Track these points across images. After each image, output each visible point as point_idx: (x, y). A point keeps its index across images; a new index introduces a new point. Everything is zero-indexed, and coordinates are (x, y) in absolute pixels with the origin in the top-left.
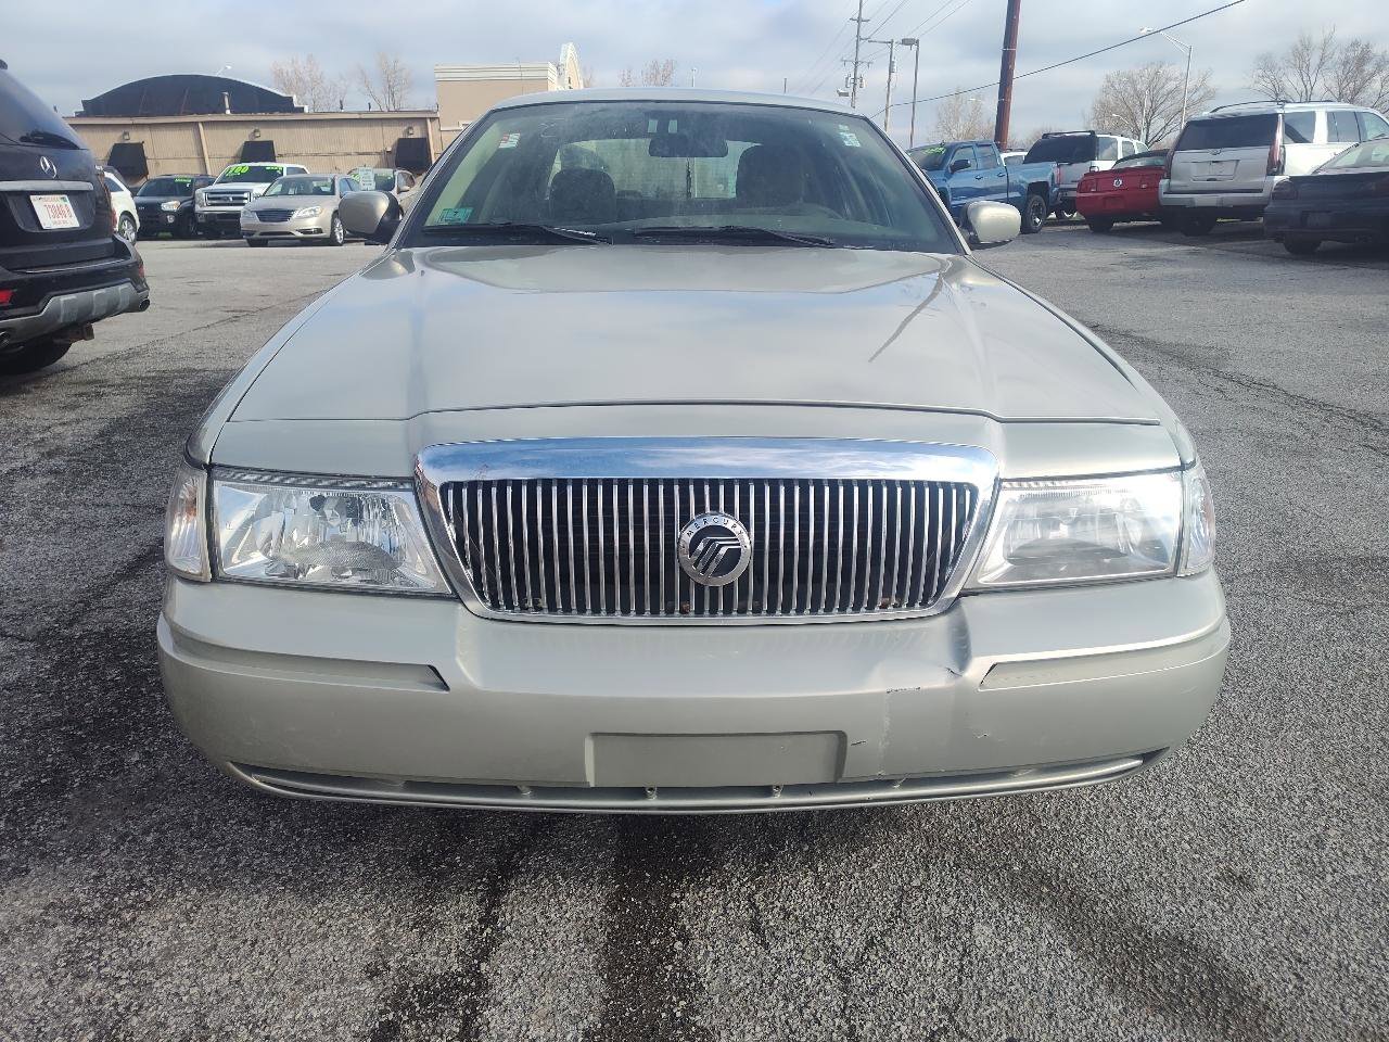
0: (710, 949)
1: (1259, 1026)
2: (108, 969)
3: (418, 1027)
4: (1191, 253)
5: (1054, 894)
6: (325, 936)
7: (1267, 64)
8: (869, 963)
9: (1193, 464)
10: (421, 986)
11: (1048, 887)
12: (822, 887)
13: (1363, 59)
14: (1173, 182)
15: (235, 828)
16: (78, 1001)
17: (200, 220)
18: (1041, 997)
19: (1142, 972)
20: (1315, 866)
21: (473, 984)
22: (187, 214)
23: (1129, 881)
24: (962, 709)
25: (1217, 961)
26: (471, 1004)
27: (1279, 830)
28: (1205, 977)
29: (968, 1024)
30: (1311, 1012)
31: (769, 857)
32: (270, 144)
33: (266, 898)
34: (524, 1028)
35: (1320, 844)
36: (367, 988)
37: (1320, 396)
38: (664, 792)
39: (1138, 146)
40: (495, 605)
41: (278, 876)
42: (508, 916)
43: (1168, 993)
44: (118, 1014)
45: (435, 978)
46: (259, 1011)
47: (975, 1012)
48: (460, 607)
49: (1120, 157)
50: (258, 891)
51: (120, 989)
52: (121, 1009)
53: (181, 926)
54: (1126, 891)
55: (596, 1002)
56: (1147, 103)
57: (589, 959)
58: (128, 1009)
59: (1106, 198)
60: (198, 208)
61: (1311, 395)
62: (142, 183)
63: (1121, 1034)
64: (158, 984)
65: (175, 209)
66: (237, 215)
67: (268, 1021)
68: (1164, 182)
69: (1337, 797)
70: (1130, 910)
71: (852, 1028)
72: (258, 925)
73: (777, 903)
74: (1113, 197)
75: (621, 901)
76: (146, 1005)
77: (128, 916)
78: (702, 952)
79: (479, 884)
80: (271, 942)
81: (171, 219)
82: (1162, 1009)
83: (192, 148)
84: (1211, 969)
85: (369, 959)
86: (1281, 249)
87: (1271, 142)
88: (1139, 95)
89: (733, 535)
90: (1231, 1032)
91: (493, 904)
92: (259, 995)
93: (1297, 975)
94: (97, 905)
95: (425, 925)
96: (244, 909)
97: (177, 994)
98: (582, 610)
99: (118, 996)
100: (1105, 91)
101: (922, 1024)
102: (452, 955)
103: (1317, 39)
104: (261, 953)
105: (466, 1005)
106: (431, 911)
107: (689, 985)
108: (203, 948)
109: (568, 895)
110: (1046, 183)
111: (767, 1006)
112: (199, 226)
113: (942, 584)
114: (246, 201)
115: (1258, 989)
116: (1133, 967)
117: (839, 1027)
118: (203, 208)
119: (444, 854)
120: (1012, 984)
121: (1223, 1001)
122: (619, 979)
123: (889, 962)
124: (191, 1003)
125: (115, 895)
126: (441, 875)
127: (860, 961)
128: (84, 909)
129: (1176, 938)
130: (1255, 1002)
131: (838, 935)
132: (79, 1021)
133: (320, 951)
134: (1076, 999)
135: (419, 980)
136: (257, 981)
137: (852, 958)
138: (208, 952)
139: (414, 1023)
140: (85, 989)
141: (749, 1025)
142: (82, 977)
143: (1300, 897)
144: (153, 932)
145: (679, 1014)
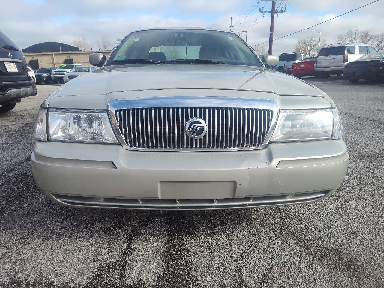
0: (196, 254)
1: (364, 273)
2: (13, 260)
3: (107, 276)
4: (323, 83)
5: (299, 239)
6: (79, 251)
7: (341, 37)
8: (244, 257)
9: (335, 108)
10: (108, 264)
11: (296, 237)
12: (229, 237)
13: (366, 36)
14: (318, 65)
15: (54, 223)
16: (4, 269)
17: (53, 79)
18: (297, 266)
19: (327, 259)
20: (376, 231)
21: (124, 264)
22: (49, 78)
23: (321, 235)
24: (271, 175)
25: (349, 256)
26: (124, 269)
27: (364, 221)
28: (346, 260)
29: (275, 274)
30: (379, 269)
31: (213, 230)
32: (72, 60)
33: (62, 241)
34: (139, 276)
35: (377, 225)
36: (92, 266)
37: (363, 116)
38: (182, 201)
39: (307, 56)
40: (131, 146)
41: (66, 235)
42: (135, 246)
43: (335, 265)
44: (16, 273)
45: (112, 263)
46: (59, 272)
47: (277, 270)
48: (121, 147)
49: (303, 59)
50: (60, 240)
51: (17, 266)
52: (16, 271)
53: (36, 249)
54: (320, 237)
55: (161, 269)
56: (309, 48)
57: (159, 257)
58: (19, 271)
59: (299, 70)
60: (52, 76)
61: (360, 115)
62: (37, 70)
63: (322, 276)
64: (28, 264)
65: (46, 76)
66: (62, 78)
67: (61, 274)
68: (315, 65)
69: (380, 212)
70: (321, 243)
71: (240, 275)
72: (60, 249)
73: (215, 242)
74: (301, 69)
75: (169, 242)
76: (24, 270)
77: (20, 246)
78: (193, 255)
79: (126, 237)
80: (63, 253)
81: (45, 79)
82: (334, 269)
83: (51, 61)
84: (348, 258)
85: (93, 257)
86: (348, 81)
87: (344, 54)
88: (306, 45)
89: (202, 123)
90: (355, 275)
91: (130, 243)
92: (59, 267)
93: (374, 260)
94: (11, 243)
95: (110, 248)
96: (55, 244)
97: (34, 267)
98: (157, 147)
99: (16, 268)
100: (298, 44)
101: (261, 274)
102: (118, 256)
103: (354, 31)
104: (60, 256)
105: (122, 269)
106: (112, 244)
107: (189, 264)
108: (42, 255)
109: (153, 240)
110: (283, 66)
111: (213, 269)
112: (52, 81)
113: (263, 139)
114: (65, 74)
115: (363, 264)
116: (324, 258)
117: (236, 275)
118: (54, 76)
119: (116, 230)
120: (287, 263)
121: (352, 267)
122: (168, 262)
123: (250, 257)
124: (38, 270)
125: (17, 241)
126: (115, 235)
127: (241, 257)
128: (7, 244)
129: (336, 250)
130: (362, 267)
131: (234, 250)
132: (3, 275)
133: (78, 255)
134: (307, 267)
135: (108, 263)
136: (58, 263)
137: (239, 256)
138: (44, 256)
139: (106, 275)
140: (6, 266)
141: (208, 274)
142: (5, 262)
143: (372, 239)
144: (27, 251)
145: (186, 272)
